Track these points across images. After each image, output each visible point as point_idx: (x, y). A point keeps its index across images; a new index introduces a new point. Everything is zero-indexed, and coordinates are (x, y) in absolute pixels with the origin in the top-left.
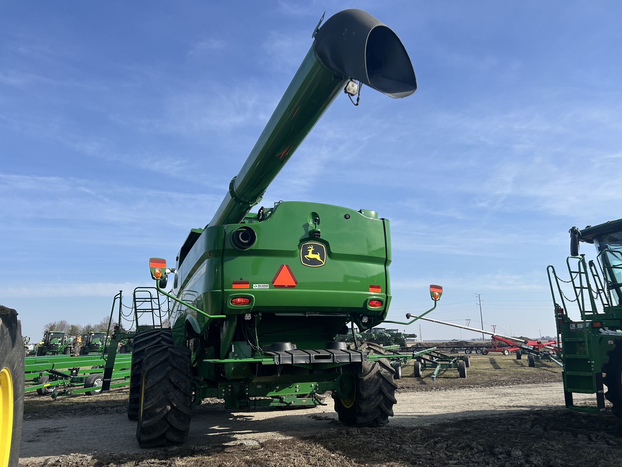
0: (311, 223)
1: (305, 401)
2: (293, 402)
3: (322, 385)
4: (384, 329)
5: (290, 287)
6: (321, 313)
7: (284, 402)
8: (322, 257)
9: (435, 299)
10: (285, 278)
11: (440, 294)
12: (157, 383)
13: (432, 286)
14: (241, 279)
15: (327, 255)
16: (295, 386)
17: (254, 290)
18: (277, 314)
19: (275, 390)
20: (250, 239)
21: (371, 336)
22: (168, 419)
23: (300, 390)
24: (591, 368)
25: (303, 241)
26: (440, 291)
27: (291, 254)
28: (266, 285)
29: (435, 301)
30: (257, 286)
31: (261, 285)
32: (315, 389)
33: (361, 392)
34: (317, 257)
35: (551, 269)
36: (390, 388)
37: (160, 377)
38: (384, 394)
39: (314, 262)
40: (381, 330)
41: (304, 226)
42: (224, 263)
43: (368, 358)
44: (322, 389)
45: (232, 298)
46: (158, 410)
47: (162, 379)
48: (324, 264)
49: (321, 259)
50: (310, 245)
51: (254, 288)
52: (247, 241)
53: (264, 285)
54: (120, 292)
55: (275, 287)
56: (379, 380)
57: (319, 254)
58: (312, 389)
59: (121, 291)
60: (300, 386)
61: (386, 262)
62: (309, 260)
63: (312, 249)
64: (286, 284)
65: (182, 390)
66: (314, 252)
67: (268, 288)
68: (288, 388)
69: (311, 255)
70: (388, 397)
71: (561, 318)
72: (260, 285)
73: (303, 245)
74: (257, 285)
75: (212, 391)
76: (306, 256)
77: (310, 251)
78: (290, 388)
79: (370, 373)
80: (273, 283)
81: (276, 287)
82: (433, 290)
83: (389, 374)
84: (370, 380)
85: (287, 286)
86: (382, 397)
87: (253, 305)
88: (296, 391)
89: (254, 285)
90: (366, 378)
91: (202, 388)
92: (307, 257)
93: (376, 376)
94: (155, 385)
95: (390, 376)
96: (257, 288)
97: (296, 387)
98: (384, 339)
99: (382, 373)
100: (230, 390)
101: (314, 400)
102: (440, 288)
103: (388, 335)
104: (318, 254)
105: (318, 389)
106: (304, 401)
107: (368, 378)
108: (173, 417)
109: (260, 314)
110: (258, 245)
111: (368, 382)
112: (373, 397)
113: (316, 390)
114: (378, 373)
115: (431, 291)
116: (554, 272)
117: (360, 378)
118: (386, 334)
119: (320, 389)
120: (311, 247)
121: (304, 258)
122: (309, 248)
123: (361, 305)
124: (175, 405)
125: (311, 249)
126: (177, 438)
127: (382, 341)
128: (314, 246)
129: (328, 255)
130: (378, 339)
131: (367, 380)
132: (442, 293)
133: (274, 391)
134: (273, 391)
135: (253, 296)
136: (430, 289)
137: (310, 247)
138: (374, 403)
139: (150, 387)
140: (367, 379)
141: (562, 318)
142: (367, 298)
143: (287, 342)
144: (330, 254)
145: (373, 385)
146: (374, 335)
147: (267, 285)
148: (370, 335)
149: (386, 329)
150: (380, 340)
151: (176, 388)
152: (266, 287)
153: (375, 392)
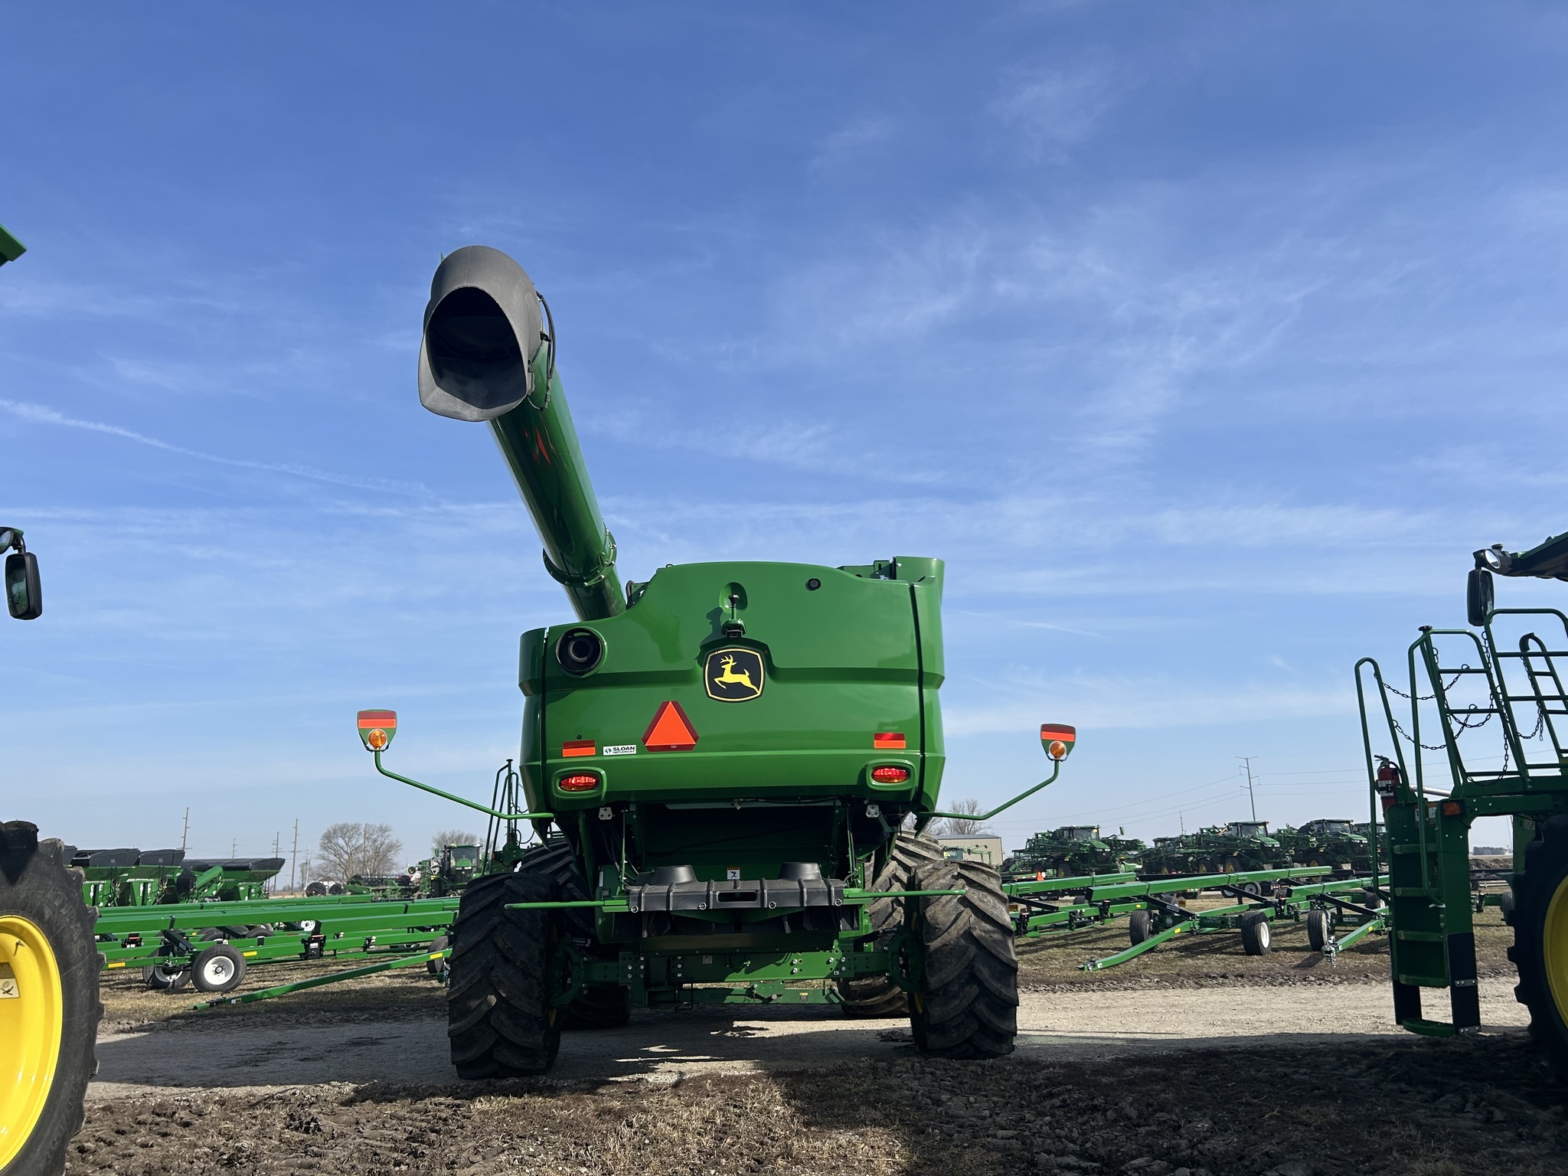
0: (727, 607)
1: (807, 994)
2: (774, 997)
3: (855, 959)
4: (1348, 822)
5: (680, 748)
6: (768, 799)
7: (756, 994)
8: (755, 680)
9: (1055, 757)
10: (671, 731)
11: (1070, 746)
12: (470, 950)
13: (1046, 728)
14: (579, 737)
15: (766, 673)
16: (790, 961)
17: (606, 758)
18: (671, 807)
19: (743, 970)
20: (590, 655)
21: (1306, 842)
22: (492, 1023)
23: (801, 970)
24: (1439, 920)
25: (708, 647)
26: (1068, 737)
27: (683, 678)
28: (629, 746)
29: (1057, 761)
30: (610, 751)
31: (620, 747)
32: (837, 969)
33: (928, 976)
34: (744, 679)
35: (1367, 669)
36: (999, 968)
37: (475, 939)
38: (980, 983)
39: (737, 690)
40: (1339, 826)
41: (709, 616)
42: (547, 707)
43: (848, 898)
44: (855, 968)
45: (560, 778)
46: (474, 1004)
47: (479, 942)
48: (759, 693)
49: (752, 684)
50: (728, 654)
51: (605, 754)
52: (585, 659)
53: (626, 747)
54: (507, 763)
55: (650, 751)
56: (967, 948)
57: (747, 673)
58: (831, 969)
59: (510, 761)
60: (801, 961)
61: (923, 678)
62: (724, 687)
63: (732, 663)
64: (674, 743)
65: (518, 964)
66: (734, 671)
67: (635, 752)
68: (773, 965)
69: (729, 677)
70: (992, 990)
71: (1392, 794)
72: (617, 747)
73: (710, 655)
74: (612, 748)
75: (606, 967)
76: (716, 680)
77: (728, 668)
78: (779, 965)
79: (946, 934)
80: (645, 740)
81: (652, 749)
82: (1050, 735)
83: (997, 936)
84: (948, 948)
85: (675, 747)
86: (974, 990)
87: (605, 789)
88: (792, 973)
89: (605, 748)
90: (934, 944)
91: (585, 962)
92: (720, 681)
93: (963, 942)
94: (466, 953)
95: (1001, 941)
96: (611, 753)
97: (792, 964)
98: (1349, 851)
99: (976, 933)
100: (642, 967)
101: (826, 993)
102: (1070, 730)
103: (1358, 838)
104: (745, 674)
105: (844, 969)
106: (803, 994)
107: (939, 945)
108: (503, 1017)
109: (633, 808)
110: (606, 664)
111: (942, 954)
112: (956, 988)
113: (841, 971)
114: (968, 934)
115: (1042, 740)
116: (1377, 675)
117: (925, 944)
118: (1350, 835)
119: (850, 968)
120: (730, 658)
121: (712, 684)
122: (724, 661)
123: (853, 781)
124: (504, 995)
125: (729, 663)
126: (521, 1061)
127: (1342, 856)
128: (737, 656)
129: (768, 673)
130: (1332, 851)
131: (938, 950)
132: (1074, 743)
133: (740, 970)
134: (738, 971)
135: (603, 772)
136: (1041, 734)
137: (727, 660)
138: (957, 1002)
139: (458, 958)
140: (939, 948)
141: (1395, 793)
142: (865, 764)
143: (682, 865)
144: (771, 670)
145: (953, 960)
146: (1315, 840)
147: (632, 746)
148: (1303, 839)
149: (1353, 824)
150: (1338, 853)
151: (507, 960)
152: (630, 751)
153: (958, 977)
